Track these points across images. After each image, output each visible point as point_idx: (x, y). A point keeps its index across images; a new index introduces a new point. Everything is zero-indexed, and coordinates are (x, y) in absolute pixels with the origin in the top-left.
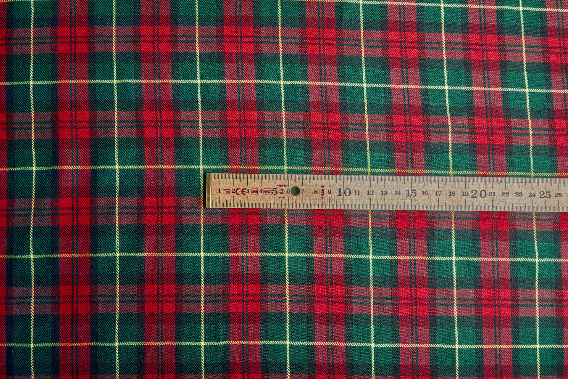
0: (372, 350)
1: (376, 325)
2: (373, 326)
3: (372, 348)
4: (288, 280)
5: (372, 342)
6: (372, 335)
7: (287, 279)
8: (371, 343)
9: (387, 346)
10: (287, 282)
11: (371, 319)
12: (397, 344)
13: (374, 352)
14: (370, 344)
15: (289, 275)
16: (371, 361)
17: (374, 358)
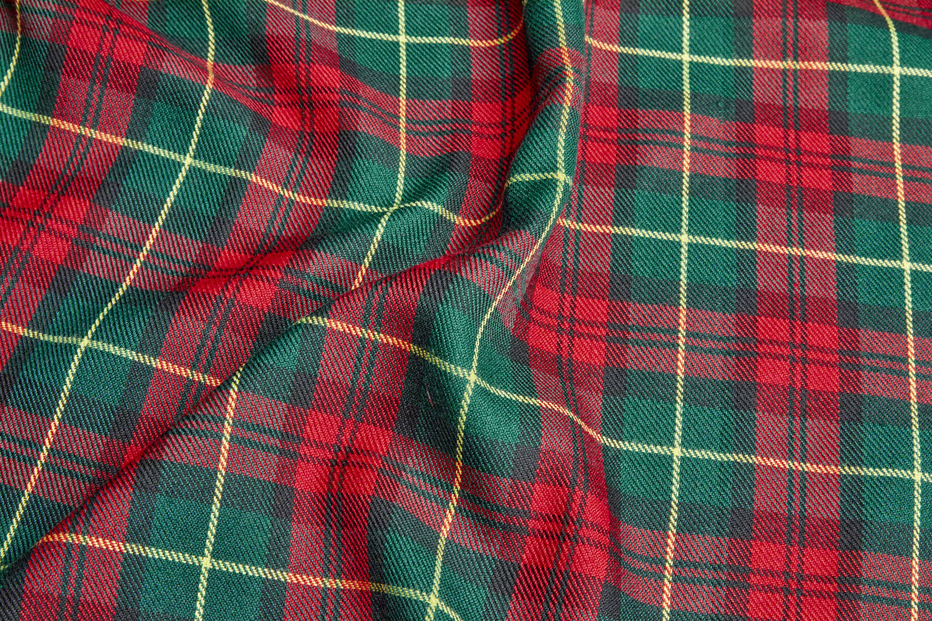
0: (202, 578)
1: (227, 505)
2: (218, 505)
3: (203, 570)
4: (63, 409)
5: (206, 552)
6: (209, 533)
7: (61, 405)
8: (203, 555)
9: (250, 574)
10: (59, 413)
11: (218, 483)
12: (278, 572)
13: (205, 584)
14: (200, 558)
15: (70, 395)
16: (195, 609)
17: (203, 602)
